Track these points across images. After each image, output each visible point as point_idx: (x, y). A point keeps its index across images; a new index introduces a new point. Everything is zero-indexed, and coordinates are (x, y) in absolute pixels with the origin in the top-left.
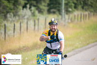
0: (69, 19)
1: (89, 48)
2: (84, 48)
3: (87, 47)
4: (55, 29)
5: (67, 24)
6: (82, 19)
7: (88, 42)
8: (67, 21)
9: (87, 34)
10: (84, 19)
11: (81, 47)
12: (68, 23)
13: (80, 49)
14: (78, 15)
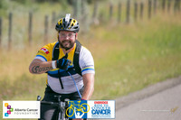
0: (94, 15)
1: (149, 96)
2: (135, 95)
3: (145, 91)
4: (70, 41)
5: (88, 29)
6: (131, 18)
7: (145, 80)
8: (89, 20)
9: (144, 58)
10: (135, 16)
11: (128, 93)
12: (93, 26)
13: (123, 99)
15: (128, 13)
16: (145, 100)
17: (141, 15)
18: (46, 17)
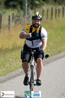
14: (48, 10)
15: (52, 14)
16: (59, 60)
17: (59, 16)
18: (9, 16)
